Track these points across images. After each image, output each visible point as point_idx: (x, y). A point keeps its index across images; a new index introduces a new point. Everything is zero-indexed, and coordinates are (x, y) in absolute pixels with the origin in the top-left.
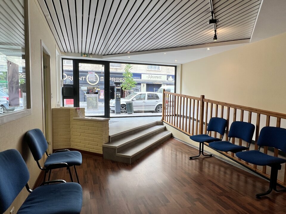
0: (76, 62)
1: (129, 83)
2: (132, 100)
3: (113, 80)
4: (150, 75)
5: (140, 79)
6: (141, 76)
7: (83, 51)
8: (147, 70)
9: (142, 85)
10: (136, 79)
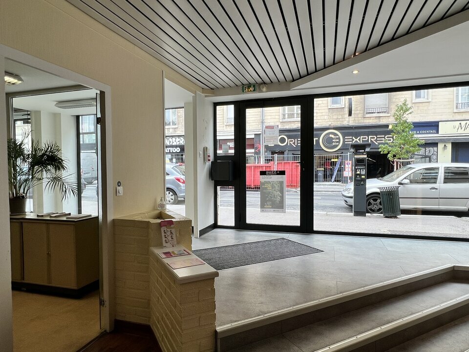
0: (240, 108)
1: (404, 145)
2: (400, 184)
3: (372, 139)
4: (463, 123)
5: (435, 133)
6: (438, 126)
8: (455, 111)
9: (441, 146)
10: (424, 133)
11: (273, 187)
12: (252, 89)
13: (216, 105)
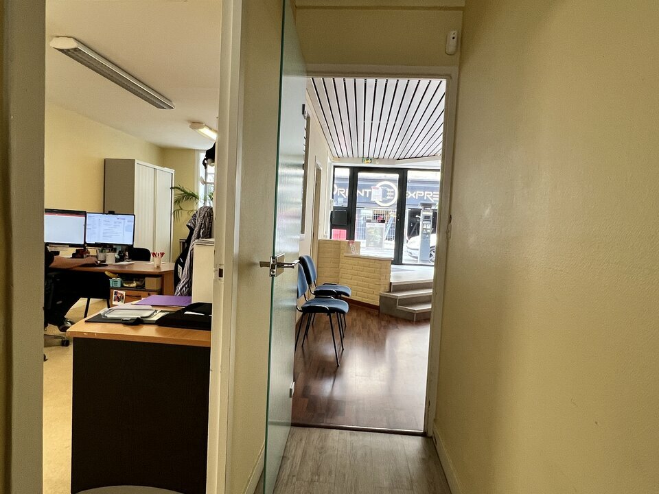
0: (355, 171)
7: (366, 156)
11: (375, 231)
12: (369, 161)
13: (335, 167)
